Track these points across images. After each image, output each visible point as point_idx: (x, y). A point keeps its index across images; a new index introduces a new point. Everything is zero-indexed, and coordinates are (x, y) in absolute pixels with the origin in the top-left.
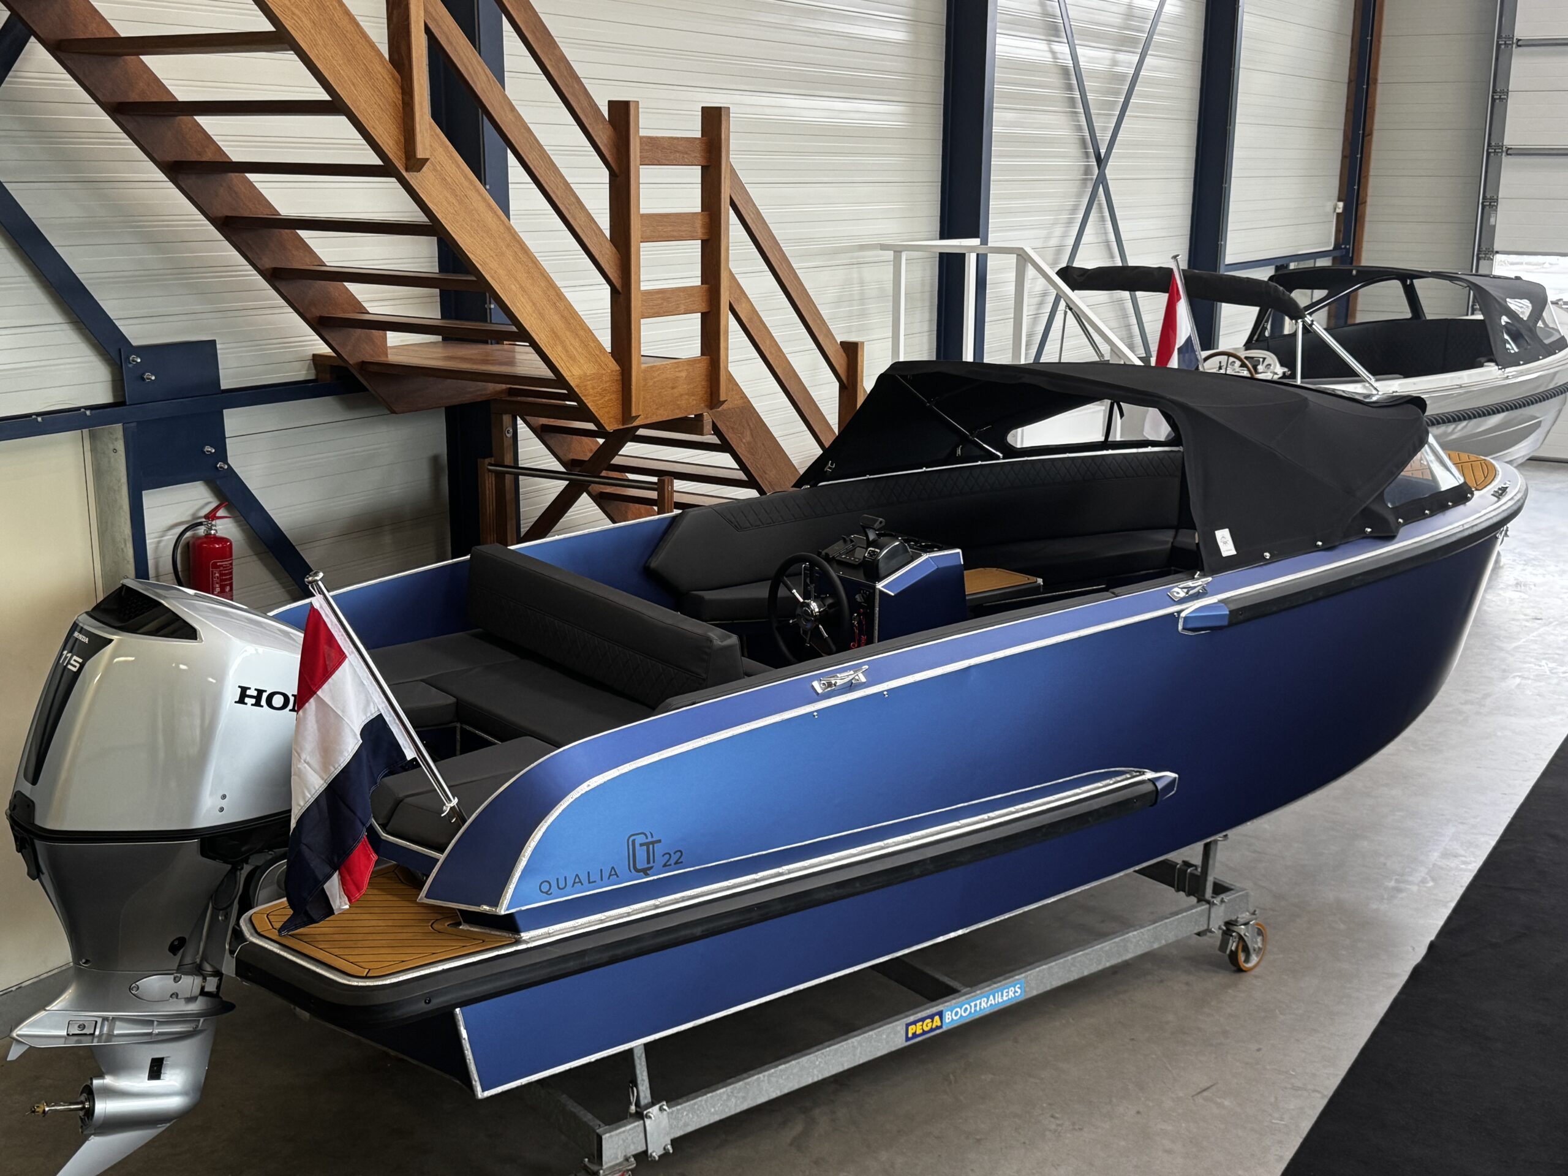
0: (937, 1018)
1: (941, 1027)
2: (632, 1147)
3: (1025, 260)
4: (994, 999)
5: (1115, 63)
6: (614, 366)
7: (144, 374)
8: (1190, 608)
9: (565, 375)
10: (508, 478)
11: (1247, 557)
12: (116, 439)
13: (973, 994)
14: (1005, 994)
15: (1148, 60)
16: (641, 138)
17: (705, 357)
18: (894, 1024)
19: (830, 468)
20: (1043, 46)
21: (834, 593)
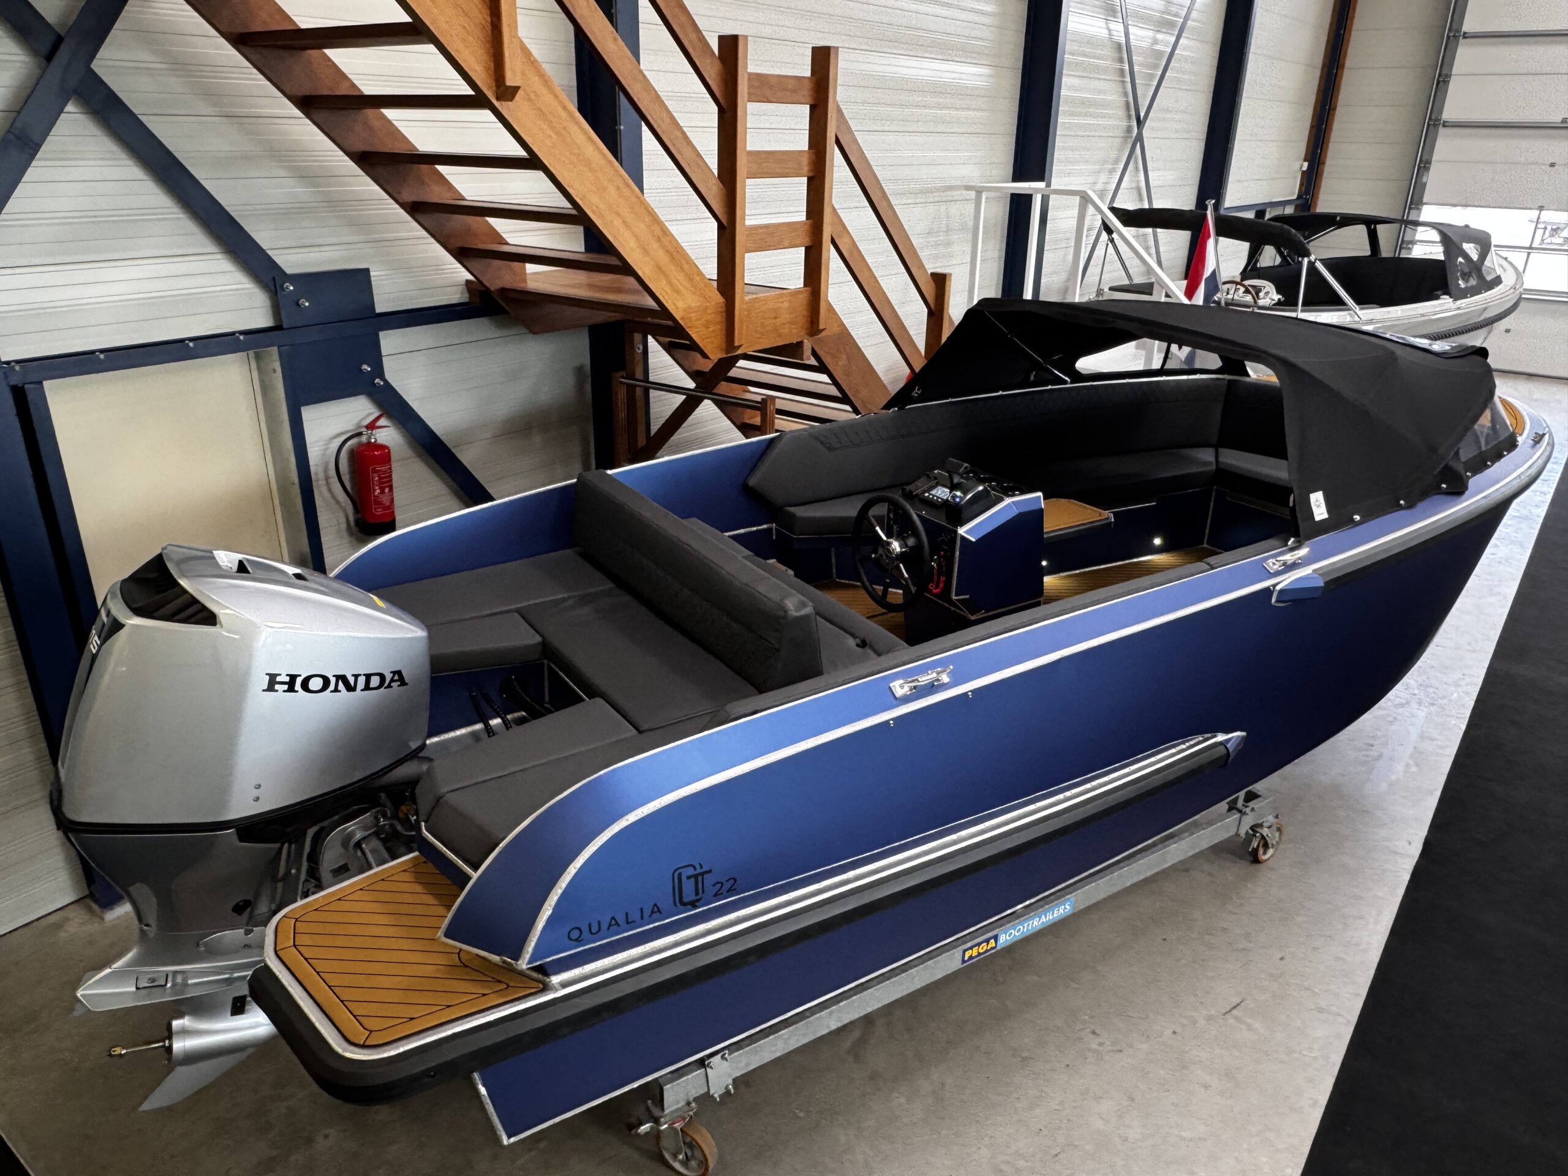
0: (993, 941)
1: (996, 947)
2: (693, 1091)
3: (1086, 201)
4: (1046, 917)
5: (1155, 42)
6: (719, 299)
7: (299, 300)
8: (1285, 581)
9: (669, 308)
10: (639, 391)
11: (1338, 520)
12: (274, 361)
13: (1027, 916)
14: (1055, 912)
15: (1182, 41)
16: (750, 74)
17: (806, 288)
18: (952, 952)
19: (916, 393)
20: (1102, 23)
21: (916, 534)
